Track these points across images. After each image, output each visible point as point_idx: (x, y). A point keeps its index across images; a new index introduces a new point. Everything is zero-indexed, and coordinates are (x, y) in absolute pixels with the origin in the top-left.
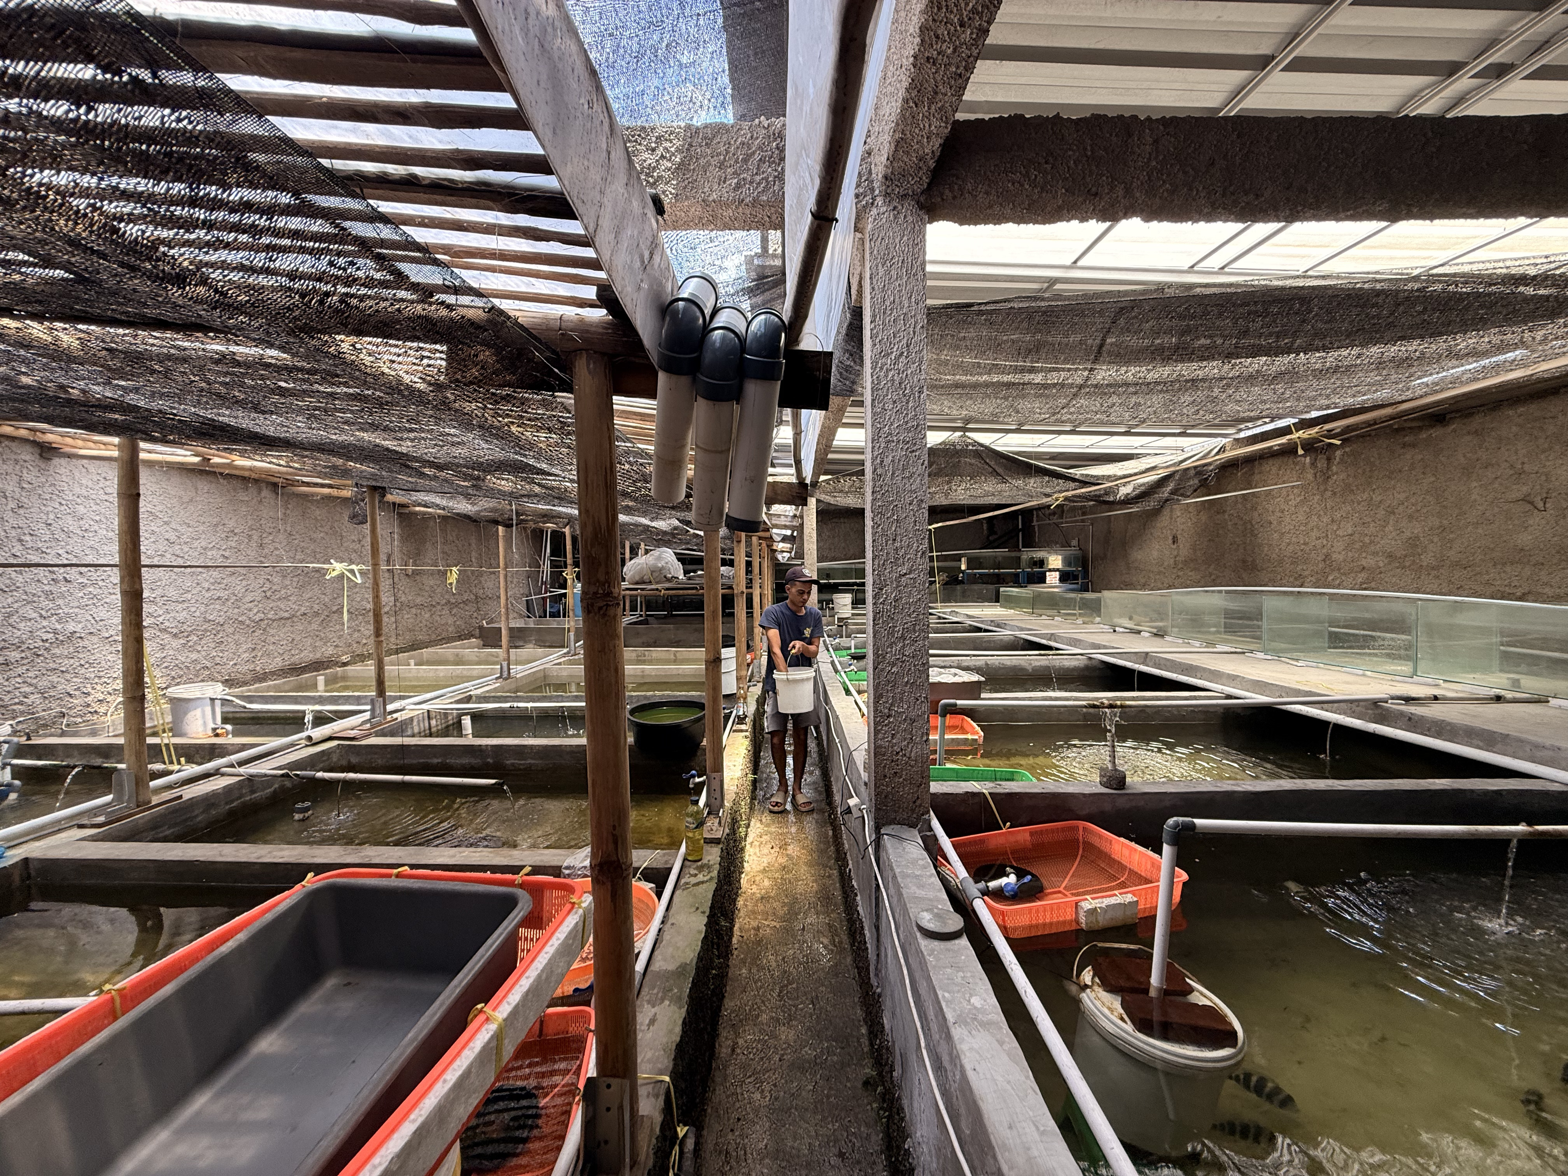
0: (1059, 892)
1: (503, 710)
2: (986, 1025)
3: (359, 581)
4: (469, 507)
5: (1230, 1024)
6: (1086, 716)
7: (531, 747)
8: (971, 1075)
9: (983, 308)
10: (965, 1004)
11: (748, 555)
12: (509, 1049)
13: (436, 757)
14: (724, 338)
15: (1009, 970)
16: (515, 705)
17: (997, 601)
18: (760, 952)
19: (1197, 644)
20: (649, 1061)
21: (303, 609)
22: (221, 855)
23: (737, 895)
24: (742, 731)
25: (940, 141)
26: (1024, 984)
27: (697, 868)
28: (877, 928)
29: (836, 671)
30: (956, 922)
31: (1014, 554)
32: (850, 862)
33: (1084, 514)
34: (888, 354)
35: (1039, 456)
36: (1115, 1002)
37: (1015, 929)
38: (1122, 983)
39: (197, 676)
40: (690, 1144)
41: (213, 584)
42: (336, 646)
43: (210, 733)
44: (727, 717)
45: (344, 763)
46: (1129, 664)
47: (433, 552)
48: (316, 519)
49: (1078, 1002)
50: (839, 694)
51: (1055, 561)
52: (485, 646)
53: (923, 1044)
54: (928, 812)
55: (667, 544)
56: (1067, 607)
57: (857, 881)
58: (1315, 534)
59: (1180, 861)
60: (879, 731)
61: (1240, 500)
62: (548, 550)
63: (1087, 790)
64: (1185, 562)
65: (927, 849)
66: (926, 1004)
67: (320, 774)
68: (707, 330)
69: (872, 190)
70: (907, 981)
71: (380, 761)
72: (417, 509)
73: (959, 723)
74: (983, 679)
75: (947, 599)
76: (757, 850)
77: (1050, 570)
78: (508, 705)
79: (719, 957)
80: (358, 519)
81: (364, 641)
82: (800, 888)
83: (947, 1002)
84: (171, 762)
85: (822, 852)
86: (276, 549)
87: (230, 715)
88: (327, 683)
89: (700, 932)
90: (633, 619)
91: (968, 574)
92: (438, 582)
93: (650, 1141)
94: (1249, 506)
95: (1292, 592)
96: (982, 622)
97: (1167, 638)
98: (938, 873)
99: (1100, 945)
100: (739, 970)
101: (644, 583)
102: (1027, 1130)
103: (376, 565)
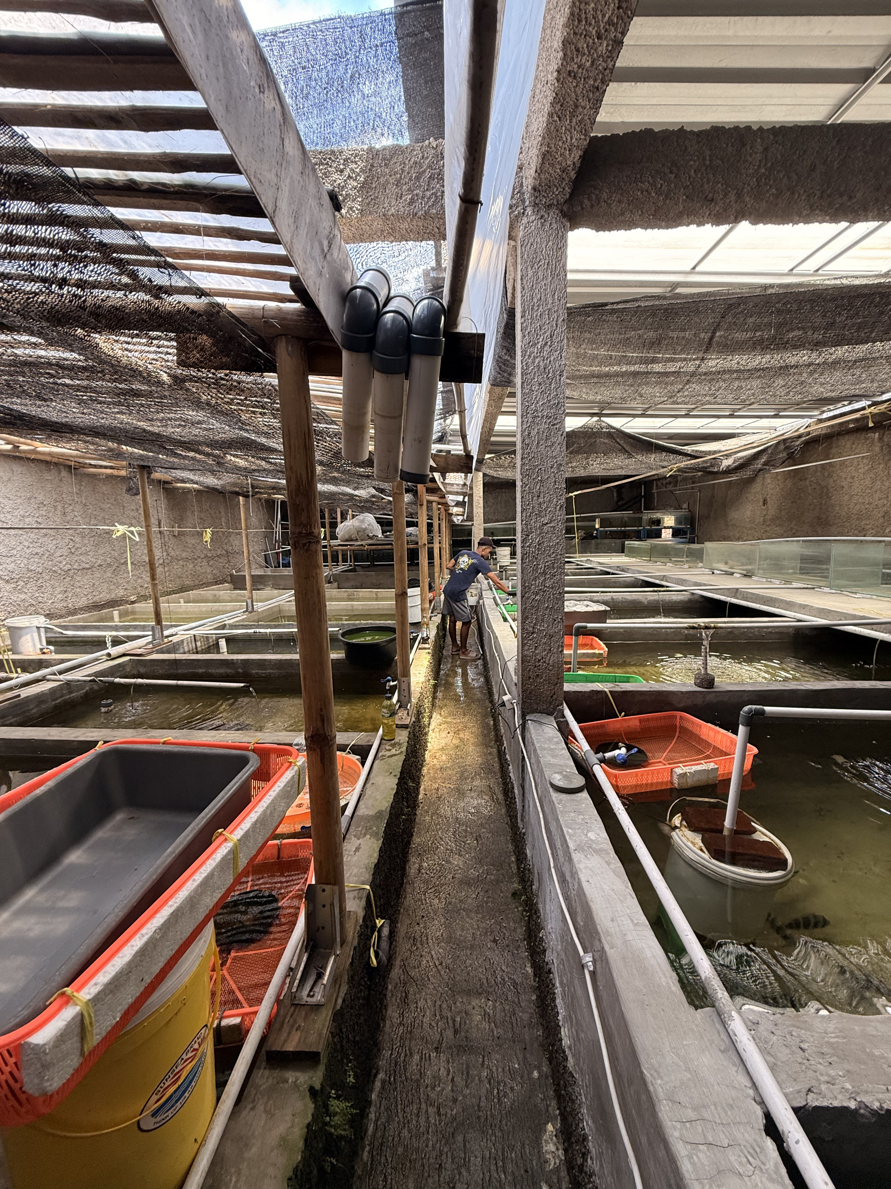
0: (660, 762)
1: (249, 635)
2: (598, 852)
3: (137, 539)
4: (216, 481)
5: (783, 854)
6: (687, 637)
7: (270, 660)
8: (585, 885)
9: (615, 307)
10: (583, 837)
11: (430, 517)
12: (243, 862)
13: (201, 668)
14: (394, 320)
15: (617, 814)
16: (258, 630)
17: (623, 552)
18: (439, 805)
19: (777, 582)
20: (355, 876)
21: (99, 561)
22: (49, 735)
23: (422, 765)
24: (425, 649)
25: (580, 153)
26: (628, 823)
27: (391, 745)
28: (523, 787)
29: (497, 605)
30: (579, 781)
31: (637, 515)
32: (505, 742)
33: (693, 483)
34: (535, 344)
35: (659, 436)
36: (698, 839)
37: (625, 788)
38: (703, 825)
39: (26, 611)
40: (386, 931)
41: (31, 543)
42: (126, 589)
43: (39, 652)
44: (414, 639)
45: (135, 672)
46: (722, 598)
47: (193, 517)
48: (103, 494)
49: (670, 838)
50: (498, 620)
51: (669, 520)
52: (235, 589)
53: (552, 865)
54: (562, 704)
55: (369, 510)
56: (677, 555)
57: (510, 756)
58: (877, 496)
59: (751, 739)
60: (526, 644)
61: (819, 469)
62: (279, 517)
63: (684, 689)
64: (772, 520)
65: (560, 730)
66: (555, 838)
67: (117, 680)
68: (380, 314)
69: (523, 201)
70: (542, 823)
71: (160, 671)
72: (179, 485)
73: (589, 642)
74: (608, 609)
75: (584, 550)
76: (437, 735)
77: (665, 528)
78: (252, 631)
79: (408, 807)
80: (133, 491)
81: (146, 585)
82: (469, 760)
83: (570, 835)
84: (11, 672)
85: (485, 736)
86: (75, 516)
87: (53, 640)
88: (121, 616)
89: (392, 789)
90: (345, 568)
91: (601, 531)
92: (198, 541)
93: (355, 929)
94: (826, 474)
95: (857, 540)
96: (610, 568)
97: (754, 578)
98: (569, 748)
99: (688, 798)
100: (423, 817)
101: (352, 540)
102: (625, 923)
103: (148, 526)
